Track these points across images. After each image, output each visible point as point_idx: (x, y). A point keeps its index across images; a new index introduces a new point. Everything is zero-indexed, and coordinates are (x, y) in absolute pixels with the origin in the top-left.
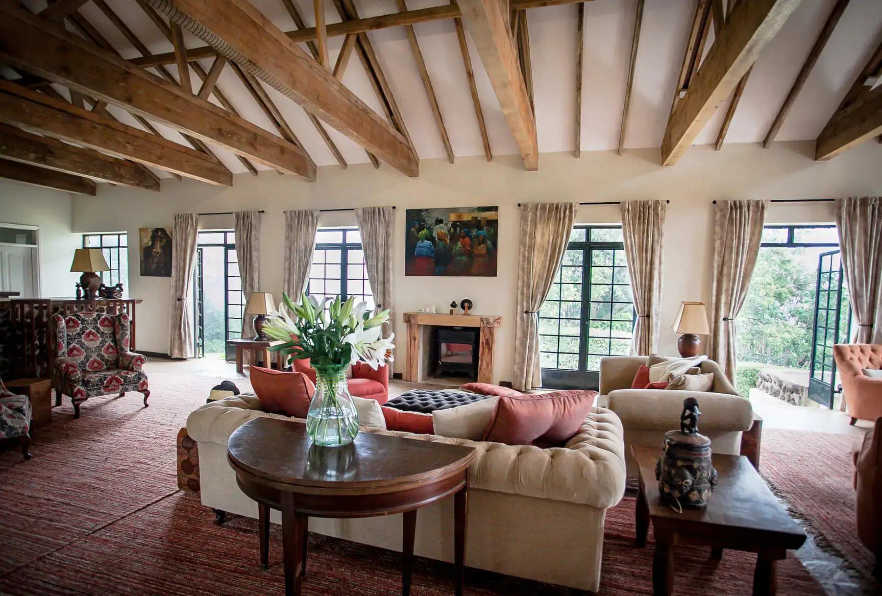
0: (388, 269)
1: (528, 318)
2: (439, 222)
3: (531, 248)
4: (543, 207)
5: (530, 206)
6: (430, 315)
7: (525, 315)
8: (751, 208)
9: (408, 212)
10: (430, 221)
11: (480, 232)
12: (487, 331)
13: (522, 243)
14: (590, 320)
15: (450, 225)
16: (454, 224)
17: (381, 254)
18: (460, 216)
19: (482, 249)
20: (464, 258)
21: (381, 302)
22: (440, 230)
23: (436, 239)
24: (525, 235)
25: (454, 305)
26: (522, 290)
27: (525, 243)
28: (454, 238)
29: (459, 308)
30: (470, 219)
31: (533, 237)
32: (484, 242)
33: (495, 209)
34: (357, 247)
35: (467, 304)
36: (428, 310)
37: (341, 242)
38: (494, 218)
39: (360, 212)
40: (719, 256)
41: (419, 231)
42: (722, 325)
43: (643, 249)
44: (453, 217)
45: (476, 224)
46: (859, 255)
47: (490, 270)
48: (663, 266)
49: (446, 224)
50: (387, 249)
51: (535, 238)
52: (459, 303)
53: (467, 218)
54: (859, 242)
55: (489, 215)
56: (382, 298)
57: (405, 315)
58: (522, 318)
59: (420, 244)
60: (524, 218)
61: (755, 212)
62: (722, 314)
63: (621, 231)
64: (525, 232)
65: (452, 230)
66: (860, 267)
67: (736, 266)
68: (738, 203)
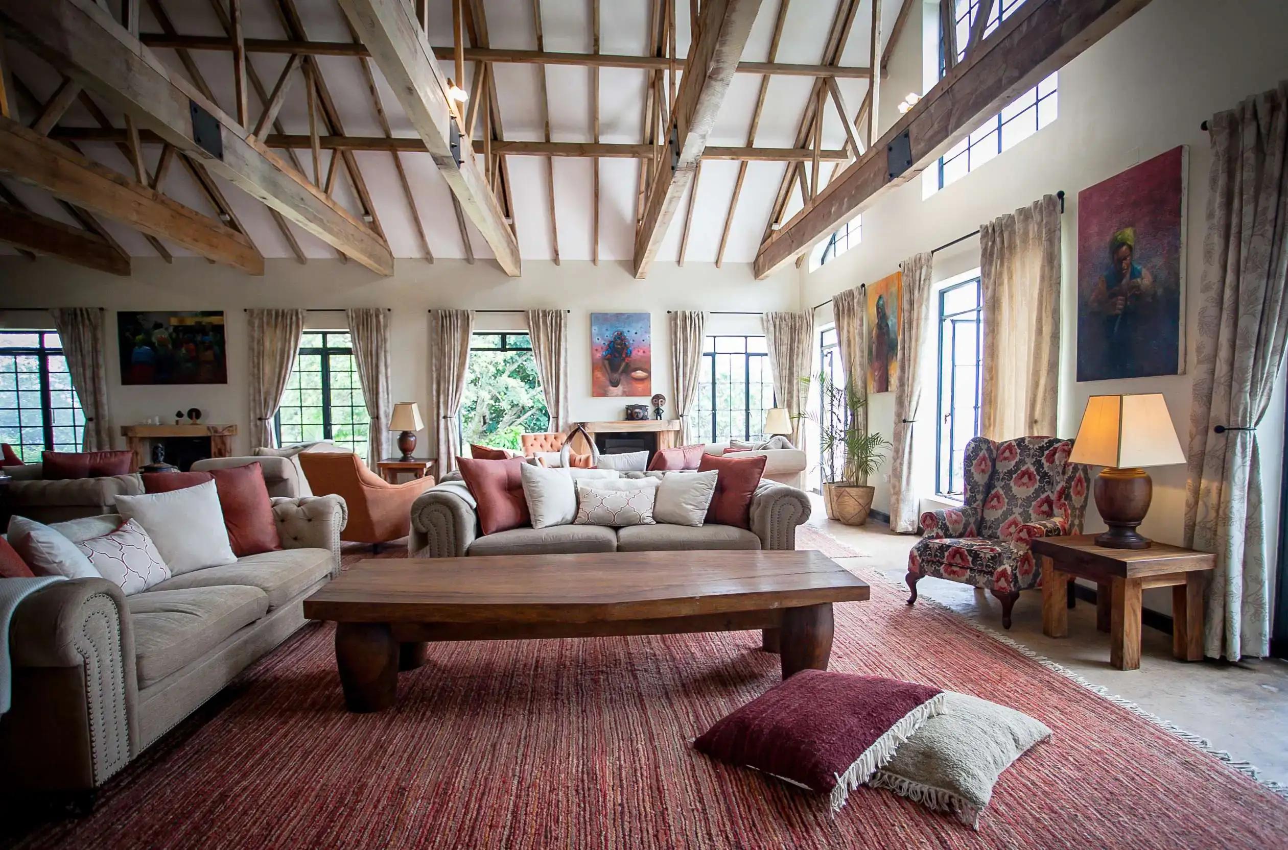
0: (98, 378)
1: (261, 425)
2: (158, 326)
3: (261, 354)
4: (269, 312)
5: (256, 312)
6: (152, 426)
7: (259, 422)
8: (459, 316)
9: (121, 315)
10: (148, 325)
11: (207, 337)
12: (218, 441)
13: (251, 349)
14: (332, 424)
15: (171, 330)
16: (176, 328)
17: (89, 361)
18: (182, 320)
19: (209, 355)
20: (189, 365)
21: (92, 415)
22: (158, 335)
23: (156, 344)
24: (253, 341)
25: (180, 415)
26: (254, 397)
27: (253, 350)
28: (177, 344)
29: (186, 418)
30: (193, 324)
31: (261, 342)
32: (209, 348)
33: (220, 313)
34: (56, 352)
35: (195, 414)
36: (150, 421)
37: (37, 346)
38: (221, 323)
39: (57, 313)
40: (436, 360)
41: (134, 335)
42: (442, 422)
43: (368, 354)
44: (174, 321)
45: (200, 329)
46: (545, 359)
47: (219, 376)
48: (389, 370)
49: (167, 329)
50: (97, 355)
51: (263, 343)
52: (185, 412)
53: (190, 322)
54: (545, 348)
55: (214, 320)
56: (94, 410)
57: (123, 428)
58: (256, 425)
59: (137, 349)
60: (251, 323)
61: (463, 320)
62: (442, 414)
63: (348, 335)
64: (252, 338)
65: (174, 335)
66: (546, 368)
67: (450, 369)
68: (447, 313)
